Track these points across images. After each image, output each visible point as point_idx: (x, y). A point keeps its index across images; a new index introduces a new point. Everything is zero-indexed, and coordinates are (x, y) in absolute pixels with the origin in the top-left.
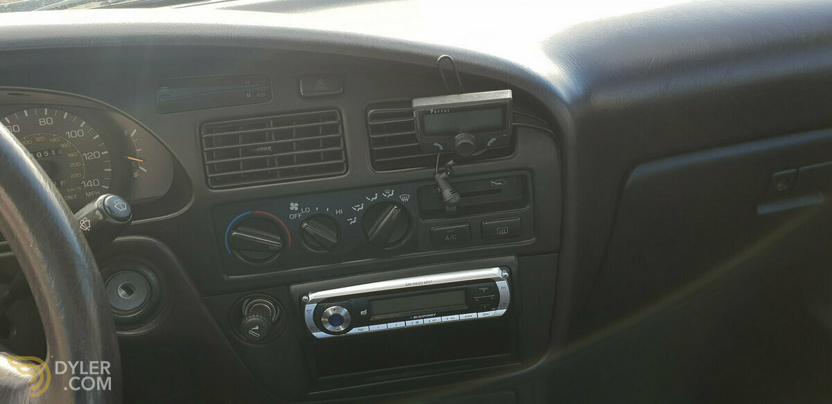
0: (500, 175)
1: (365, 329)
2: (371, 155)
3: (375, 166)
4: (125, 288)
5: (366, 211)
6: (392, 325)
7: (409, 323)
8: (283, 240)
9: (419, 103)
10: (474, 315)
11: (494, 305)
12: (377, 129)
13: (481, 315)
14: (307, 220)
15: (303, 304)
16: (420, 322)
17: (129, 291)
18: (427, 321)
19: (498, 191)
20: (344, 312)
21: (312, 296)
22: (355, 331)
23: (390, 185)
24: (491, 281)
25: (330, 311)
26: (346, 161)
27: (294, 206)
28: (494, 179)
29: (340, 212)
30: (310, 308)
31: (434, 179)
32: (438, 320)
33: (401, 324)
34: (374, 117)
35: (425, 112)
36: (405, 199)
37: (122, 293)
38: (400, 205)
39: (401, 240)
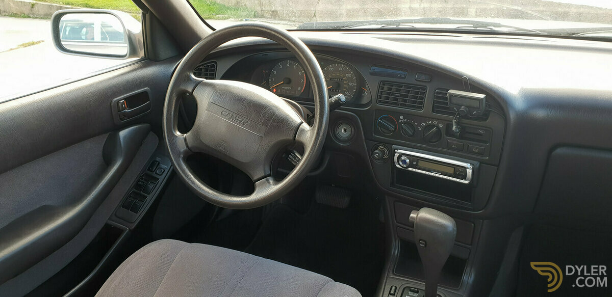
0: (484, 128)
1: (414, 170)
2: (433, 106)
3: (433, 111)
4: (345, 129)
5: (426, 127)
6: (424, 172)
7: (430, 174)
8: (395, 128)
9: (451, 91)
10: (455, 179)
11: (464, 178)
12: (438, 97)
13: (458, 180)
14: (404, 124)
15: (395, 153)
16: (435, 175)
17: (345, 131)
18: (437, 175)
19: (480, 135)
20: (408, 161)
21: (399, 151)
22: (410, 169)
23: (437, 119)
24: (465, 168)
25: (403, 158)
26: (423, 106)
27: (401, 117)
28: (480, 129)
29: (417, 124)
30: (397, 155)
31: (452, 121)
32: (441, 176)
33: (427, 173)
34: (438, 93)
35: (452, 95)
36: (441, 126)
37: (343, 130)
38: (438, 127)
39: (435, 142)
